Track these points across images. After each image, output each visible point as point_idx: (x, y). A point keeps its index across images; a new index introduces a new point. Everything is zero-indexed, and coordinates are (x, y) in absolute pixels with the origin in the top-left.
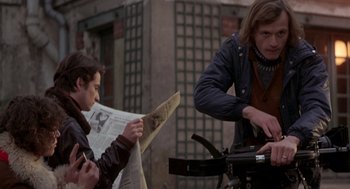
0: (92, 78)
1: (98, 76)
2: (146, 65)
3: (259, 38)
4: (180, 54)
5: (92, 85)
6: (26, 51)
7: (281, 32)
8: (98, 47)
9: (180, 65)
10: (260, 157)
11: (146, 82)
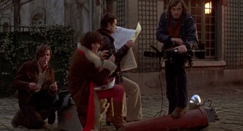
0: (113, 22)
1: (116, 20)
2: (126, 14)
3: (172, 11)
4: (140, 8)
5: (114, 25)
6: (76, 6)
7: (179, 9)
8: (105, 4)
9: (140, 12)
10: (176, 51)
11: (126, 19)
